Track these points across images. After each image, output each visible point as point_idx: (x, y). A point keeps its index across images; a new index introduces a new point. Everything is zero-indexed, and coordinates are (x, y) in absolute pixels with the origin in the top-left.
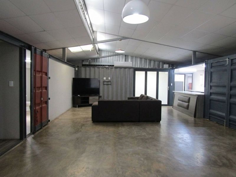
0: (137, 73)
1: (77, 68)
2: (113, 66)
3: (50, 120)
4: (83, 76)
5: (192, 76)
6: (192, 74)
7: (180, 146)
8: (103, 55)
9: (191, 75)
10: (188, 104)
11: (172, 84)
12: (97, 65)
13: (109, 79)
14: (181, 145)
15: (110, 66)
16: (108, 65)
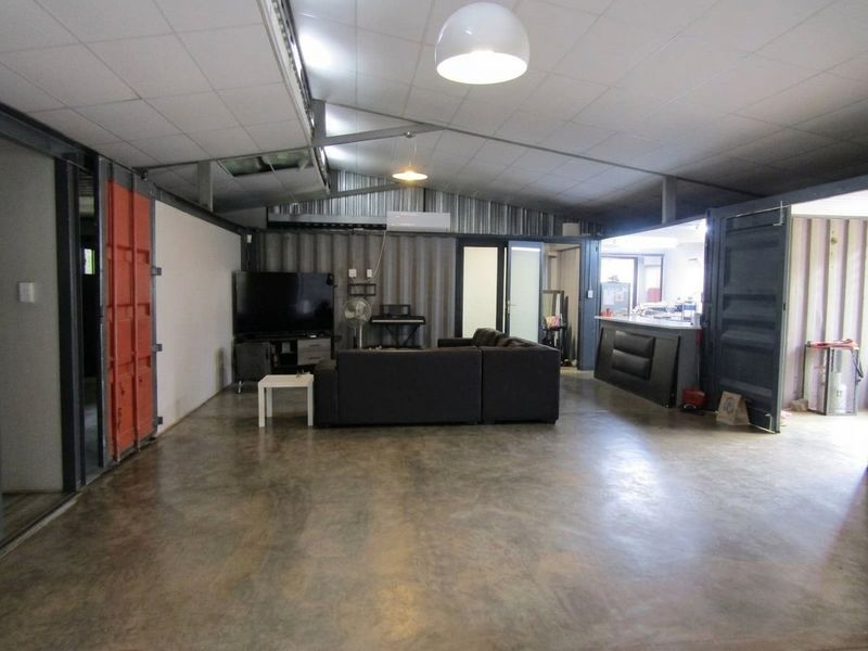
0: (470, 253)
1: (249, 238)
2: (381, 227)
3: (161, 418)
4: (273, 265)
5: (660, 263)
6: (662, 256)
7: (623, 499)
8: (343, 186)
9: (658, 261)
10: (647, 360)
11: (591, 294)
12: (321, 226)
13: (370, 273)
14: (627, 495)
15: (371, 227)
16: (363, 226)
